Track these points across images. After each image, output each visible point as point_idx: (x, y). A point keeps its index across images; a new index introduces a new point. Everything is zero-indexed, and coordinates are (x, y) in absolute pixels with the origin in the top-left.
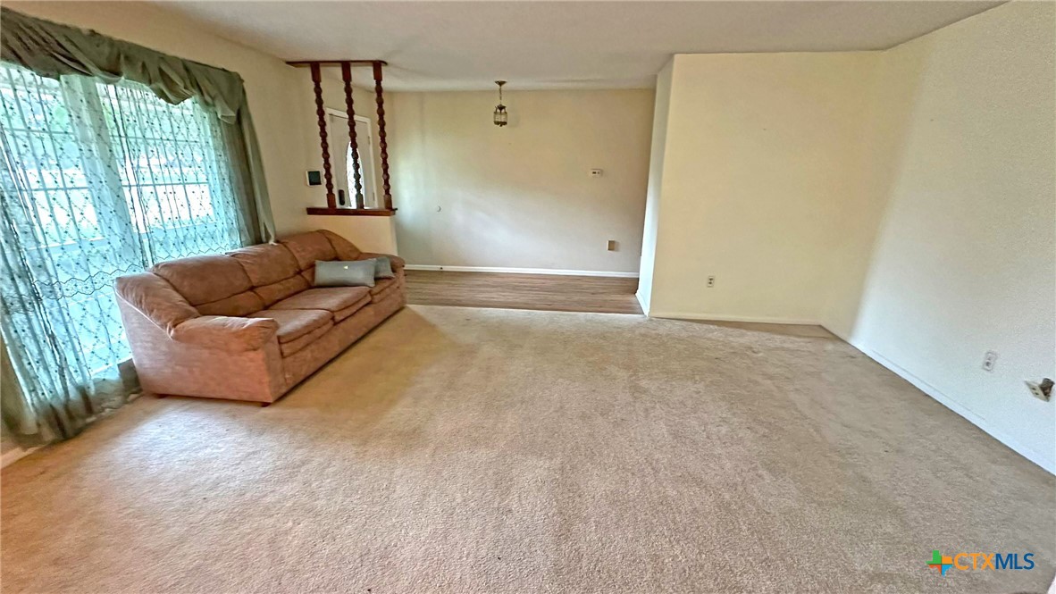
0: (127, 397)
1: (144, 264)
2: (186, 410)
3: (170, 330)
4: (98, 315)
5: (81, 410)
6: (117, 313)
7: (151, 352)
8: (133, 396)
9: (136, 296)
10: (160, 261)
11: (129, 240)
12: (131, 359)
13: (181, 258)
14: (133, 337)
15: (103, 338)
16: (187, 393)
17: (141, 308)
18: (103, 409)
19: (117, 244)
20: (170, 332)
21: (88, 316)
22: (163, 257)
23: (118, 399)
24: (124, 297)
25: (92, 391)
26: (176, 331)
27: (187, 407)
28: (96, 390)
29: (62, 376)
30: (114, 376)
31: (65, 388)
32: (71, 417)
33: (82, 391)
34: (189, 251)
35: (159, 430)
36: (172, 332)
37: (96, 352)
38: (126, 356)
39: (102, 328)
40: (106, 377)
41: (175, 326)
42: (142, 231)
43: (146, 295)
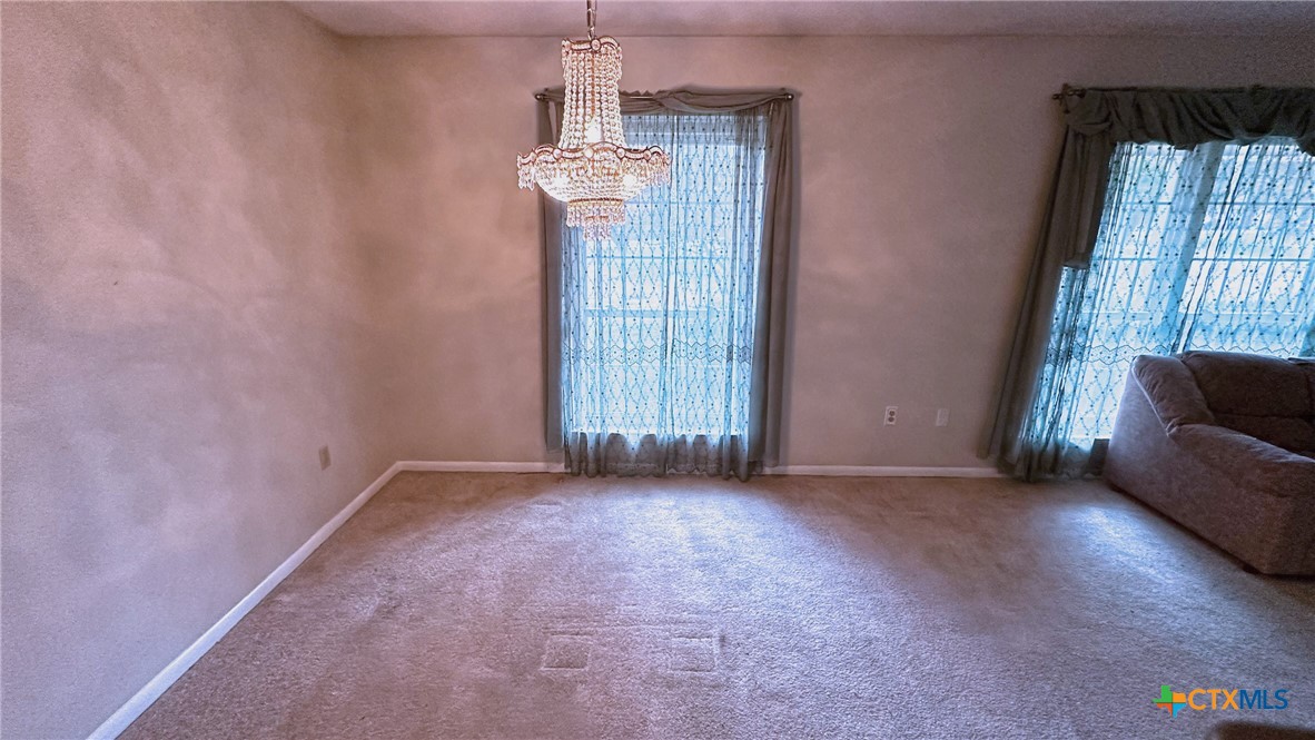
0: (1086, 472)
1: (1174, 347)
2: (1139, 518)
3: (1172, 426)
4: (1104, 386)
5: (1048, 466)
6: (1120, 391)
7: (1133, 441)
8: (1089, 475)
9: (1152, 379)
10: (1192, 348)
11: (1171, 321)
12: (1108, 440)
13: (1221, 350)
14: (1125, 419)
15: (1096, 409)
16: (1150, 500)
17: (1151, 394)
18: (1062, 473)
19: (1158, 320)
20: (1170, 430)
21: (1095, 384)
22: (1198, 344)
23: (1077, 471)
24: (1138, 377)
25: (1064, 453)
26: (1179, 430)
27: (1140, 515)
28: (1067, 454)
29: (1051, 428)
30: (1087, 446)
31: (1047, 440)
32: (1040, 467)
33: (1058, 447)
34: (1235, 345)
35: (1105, 521)
36: (1174, 430)
37: (1085, 420)
38: (1107, 434)
39: (1101, 398)
40: (1080, 446)
41: (1180, 424)
42: (1192, 311)
43: (1165, 382)
